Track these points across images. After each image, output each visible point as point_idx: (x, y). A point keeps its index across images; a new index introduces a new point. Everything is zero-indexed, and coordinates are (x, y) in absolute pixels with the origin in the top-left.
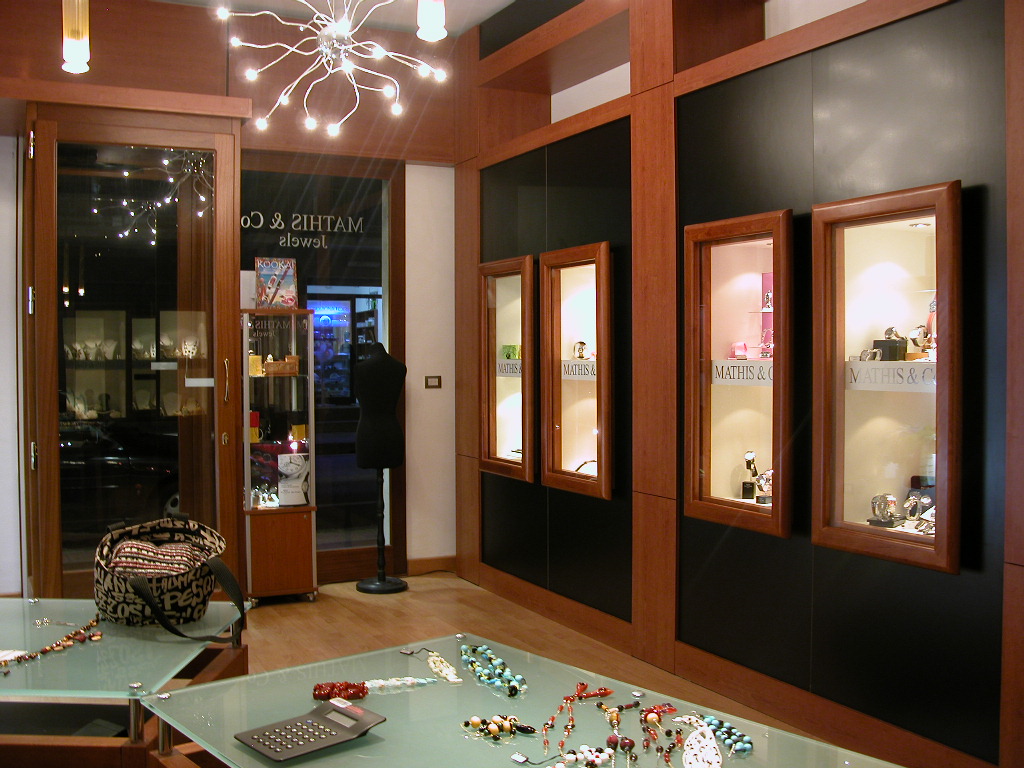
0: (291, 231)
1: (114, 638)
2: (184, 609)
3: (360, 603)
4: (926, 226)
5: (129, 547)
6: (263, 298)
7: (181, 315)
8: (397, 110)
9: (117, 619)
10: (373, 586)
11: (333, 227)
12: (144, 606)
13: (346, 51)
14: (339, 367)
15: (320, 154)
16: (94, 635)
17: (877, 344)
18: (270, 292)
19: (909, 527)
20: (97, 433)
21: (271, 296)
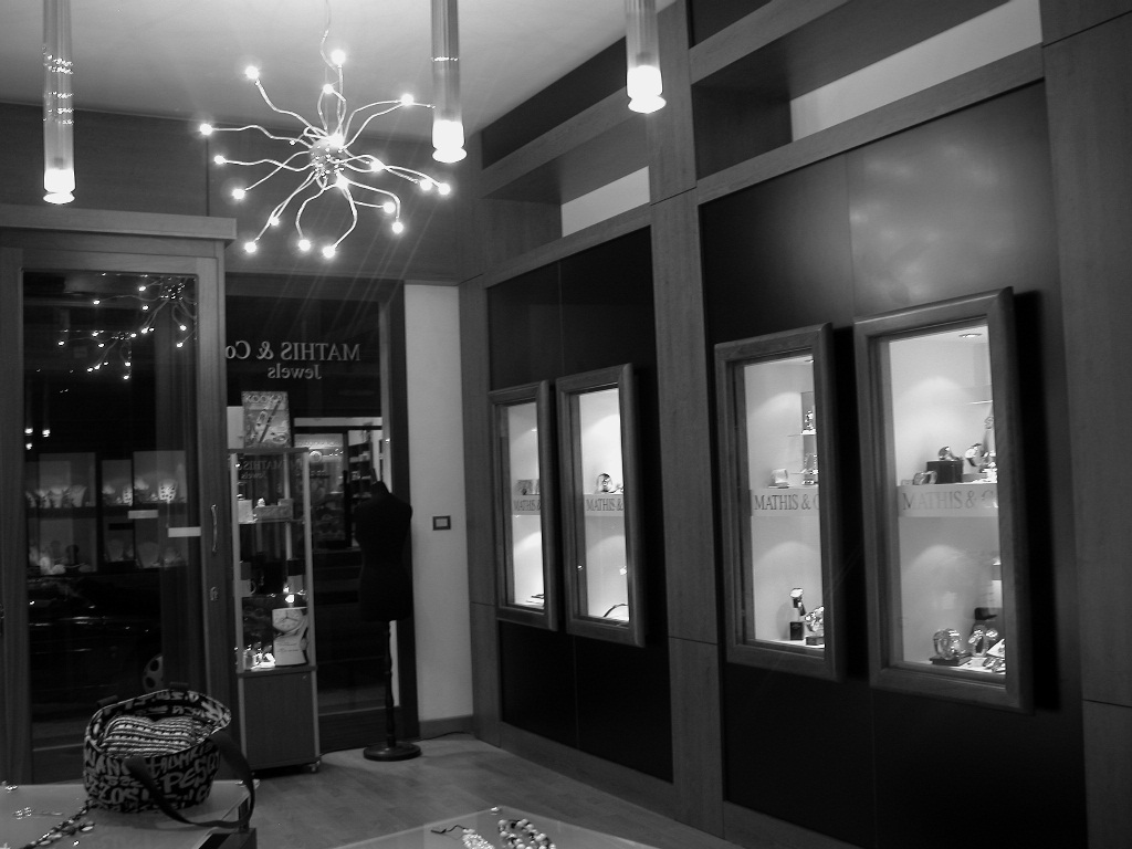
0: (280, 360)
1: (107, 829)
2: (186, 791)
3: (369, 773)
4: (978, 335)
5: (123, 723)
6: (252, 436)
7: (161, 456)
8: (398, 228)
9: (110, 806)
10: (382, 753)
11: (326, 356)
12: (141, 790)
13: (341, 166)
14: (332, 506)
15: (314, 277)
16: (84, 826)
17: (931, 466)
18: (260, 429)
19: (975, 665)
20: (66, 589)
21: (261, 433)
